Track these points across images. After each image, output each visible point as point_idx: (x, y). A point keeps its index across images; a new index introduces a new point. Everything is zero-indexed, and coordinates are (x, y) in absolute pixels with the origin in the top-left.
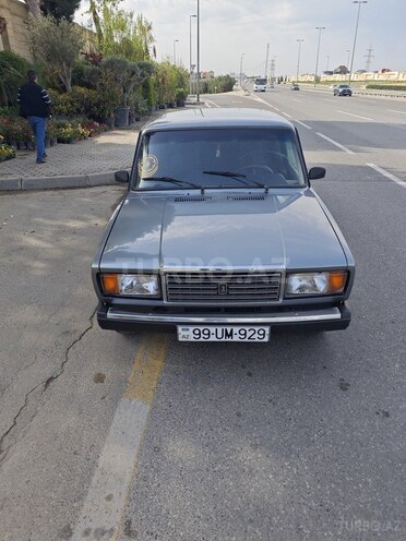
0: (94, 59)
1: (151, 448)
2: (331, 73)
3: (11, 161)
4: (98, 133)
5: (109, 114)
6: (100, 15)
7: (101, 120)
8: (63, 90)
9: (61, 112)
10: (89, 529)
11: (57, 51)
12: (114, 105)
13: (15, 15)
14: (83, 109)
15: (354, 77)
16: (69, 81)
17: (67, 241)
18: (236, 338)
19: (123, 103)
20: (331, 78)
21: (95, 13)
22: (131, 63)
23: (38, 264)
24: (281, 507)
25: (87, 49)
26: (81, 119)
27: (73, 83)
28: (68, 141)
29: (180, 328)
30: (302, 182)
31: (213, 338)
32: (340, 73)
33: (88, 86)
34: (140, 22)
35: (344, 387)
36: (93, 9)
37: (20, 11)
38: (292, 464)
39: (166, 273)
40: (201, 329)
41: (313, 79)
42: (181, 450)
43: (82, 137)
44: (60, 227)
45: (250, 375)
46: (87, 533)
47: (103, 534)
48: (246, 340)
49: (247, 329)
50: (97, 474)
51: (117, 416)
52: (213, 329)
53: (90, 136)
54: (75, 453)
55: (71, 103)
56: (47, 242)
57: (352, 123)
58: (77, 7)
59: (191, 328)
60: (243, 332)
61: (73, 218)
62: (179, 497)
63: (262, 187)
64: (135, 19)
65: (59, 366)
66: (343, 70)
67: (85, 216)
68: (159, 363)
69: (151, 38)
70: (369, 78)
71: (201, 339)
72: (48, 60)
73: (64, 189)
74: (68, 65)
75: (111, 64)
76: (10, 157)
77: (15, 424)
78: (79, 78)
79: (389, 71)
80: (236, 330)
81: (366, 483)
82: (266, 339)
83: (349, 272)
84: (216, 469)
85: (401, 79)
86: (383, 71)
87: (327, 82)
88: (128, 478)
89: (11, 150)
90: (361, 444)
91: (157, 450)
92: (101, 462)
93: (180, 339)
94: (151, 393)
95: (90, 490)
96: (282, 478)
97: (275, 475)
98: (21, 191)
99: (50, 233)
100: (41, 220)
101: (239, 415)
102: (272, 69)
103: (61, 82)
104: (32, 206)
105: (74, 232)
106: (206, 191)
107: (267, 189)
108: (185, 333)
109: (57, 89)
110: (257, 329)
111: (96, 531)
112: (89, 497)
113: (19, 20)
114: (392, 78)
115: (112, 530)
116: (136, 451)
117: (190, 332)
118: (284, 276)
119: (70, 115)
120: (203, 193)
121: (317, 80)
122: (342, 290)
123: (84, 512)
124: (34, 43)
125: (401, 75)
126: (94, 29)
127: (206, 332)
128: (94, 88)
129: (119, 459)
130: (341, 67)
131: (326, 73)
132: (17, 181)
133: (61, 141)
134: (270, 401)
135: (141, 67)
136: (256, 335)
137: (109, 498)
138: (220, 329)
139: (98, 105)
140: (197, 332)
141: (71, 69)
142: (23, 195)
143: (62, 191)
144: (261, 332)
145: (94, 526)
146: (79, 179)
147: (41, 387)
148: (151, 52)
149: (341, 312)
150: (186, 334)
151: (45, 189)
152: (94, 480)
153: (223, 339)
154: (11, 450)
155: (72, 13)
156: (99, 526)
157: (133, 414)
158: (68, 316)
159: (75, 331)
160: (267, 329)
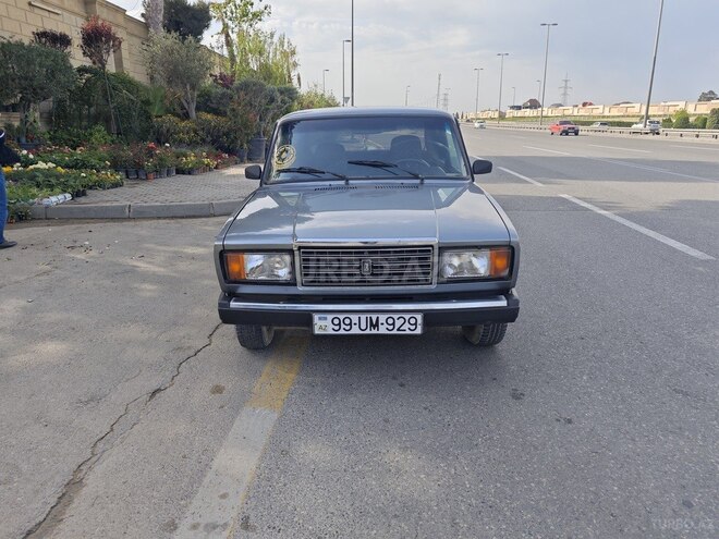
0: (225, 81)
1: (278, 451)
2: (519, 108)
3: (119, 189)
4: (226, 165)
5: (242, 145)
6: (234, 36)
7: (231, 152)
8: (186, 116)
9: (181, 141)
10: (199, 524)
11: (182, 72)
12: (247, 134)
13: (132, 35)
14: (209, 139)
15: (547, 111)
16: (193, 106)
17: (183, 266)
18: (383, 330)
19: (259, 133)
20: (520, 113)
21: (227, 36)
22: (269, 86)
23: (147, 286)
24: (434, 503)
25: (217, 71)
26: (206, 149)
27: (198, 109)
28: (190, 172)
29: (316, 317)
30: (465, 174)
31: (355, 330)
32: (530, 107)
33: (216, 112)
34: (282, 44)
35: (517, 396)
36: (225, 31)
37: (138, 30)
38: (448, 465)
39: (300, 248)
40: (342, 317)
41: (497, 115)
42: (314, 452)
43: (208, 168)
44: (175, 252)
45: (402, 385)
46: (195, 527)
47: (214, 528)
48: (395, 332)
49: (396, 316)
50: (210, 475)
51: (237, 423)
52: (355, 318)
53: (216, 168)
54: (184, 457)
55: (195, 132)
56: (160, 266)
57: (544, 158)
58: (207, 26)
59: (330, 317)
60: (390, 321)
61: (191, 245)
62: (309, 495)
63: (416, 177)
64: (276, 39)
65: (169, 380)
66: (534, 104)
67: (207, 243)
68: (292, 376)
69: (295, 65)
70: (566, 113)
71: (342, 332)
72: (169, 82)
73: (182, 217)
74: (193, 88)
75: (245, 86)
76: (116, 185)
77: (112, 430)
78: (206, 103)
79: (591, 104)
80: (382, 318)
81: (539, 483)
82: (419, 331)
83: (513, 248)
84: (356, 469)
85: (606, 114)
86: (584, 105)
87: (514, 119)
88: (248, 478)
89: (118, 177)
90: (536, 448)
91: (284, 453)
92: (215, 464)
93: (317, 332)
94: (280, 402)
95: (200, 489)
96: (435, 477)
97: (428, 475)
98: (129, 219)
99: (163, 259)
100: (152, 246)
101: (386, 421)
102: (445, 105)
103: (183, 108)
104: (144, 232)
105: (192, 257)
106: (351, 182)
107: (422, 180)
108: (323, 323)
109: (178, 116)
110: (407, 316)
111: (206, 525)
112: (199, 495)
113: (137, 41)
114: (596, 112)
115: (226, 524)
116: (258, 454)
117: (328, 322)
118: (436, 251)
119: (192, 144)
120: (347, 184)
121: (502, 116)
122: (506, 273)
123: (192, 509)
124: (153, 62)
125: (607, 109)
126: (225, 52)
127: (347, 321)
128: (224, 114)
129: (238, 461)
130: (531, 101)
131: (513, 107)
132: (124, 207)
133: (180, 171)
134: (425, 409)
135: (282, 93)
136: (407, 326)
137: (224, 496)
138: (363, 317)
139: (227, 134)
140: (336, 321)
141: (196, 93)
142: (132, 223)
143: (179, 220)
144: (413, 321)
145: (203, 522)
146: (201, 207)
147: (146, 397)
148: (295, 82)
149: (507, 299)
150: (323, 325)
151: (159, 218)
152: (206, 480)
153: (368, 332)
154: (106, 454)
155: (201, 33)
156: (210, 521)
157: (258, 422)
158: (182, 334)
159: (189, 348)
160: (419, 317)
